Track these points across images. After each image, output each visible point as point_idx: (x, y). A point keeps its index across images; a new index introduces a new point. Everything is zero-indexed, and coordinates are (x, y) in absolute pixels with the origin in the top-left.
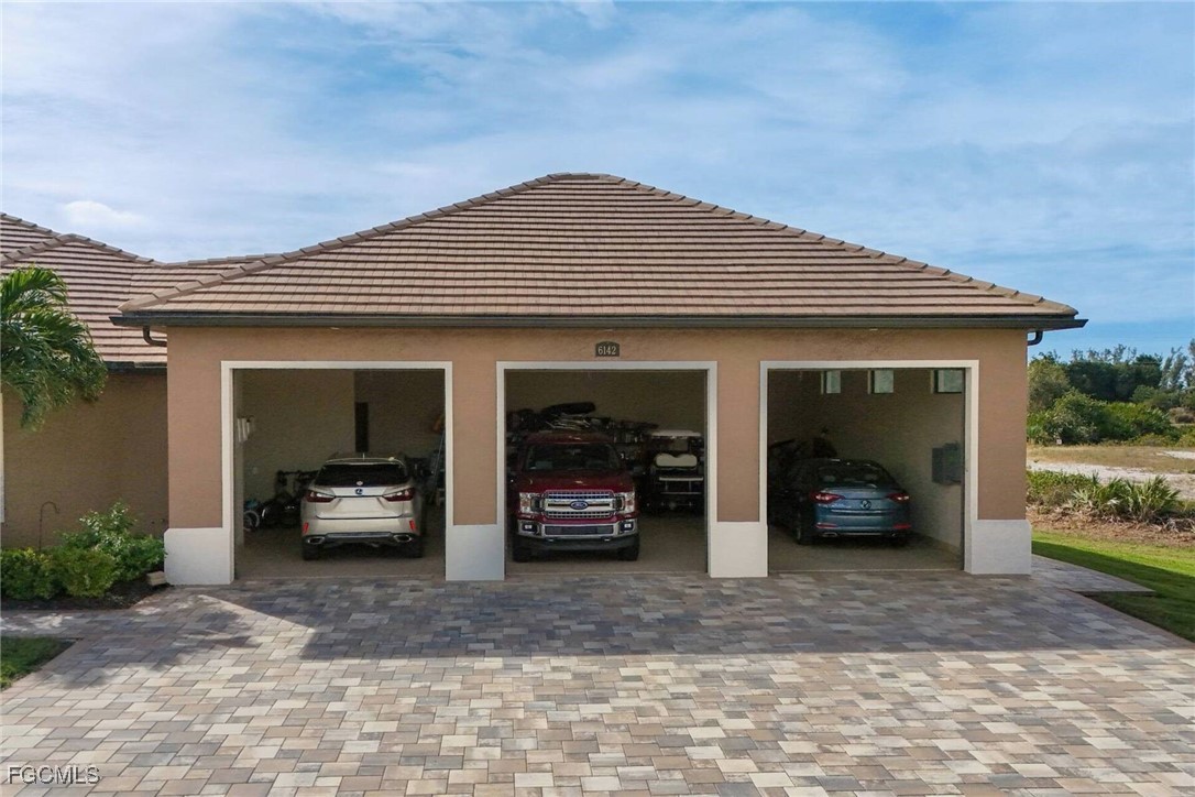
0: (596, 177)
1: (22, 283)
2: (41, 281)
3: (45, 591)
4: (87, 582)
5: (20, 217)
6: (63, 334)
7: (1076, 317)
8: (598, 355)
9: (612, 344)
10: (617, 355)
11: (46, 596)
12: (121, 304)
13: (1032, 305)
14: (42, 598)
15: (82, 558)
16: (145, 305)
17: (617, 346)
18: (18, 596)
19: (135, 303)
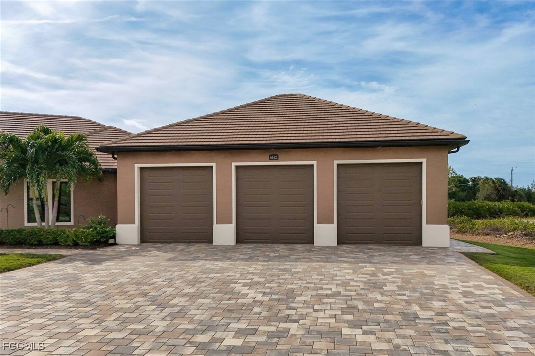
0: (295, 95)
1: (74, 140)
3: (70, 243)
4: (84, 240)
5: (95, 121)
6: (86, 156)
7: (466, 139)
8: (270, 159)
9: (275, 155)
10: (278, 159)
11: (71, 244)
12: (100, 144)
13: (448, 135)
14: (69, 245)
15: (82, 232)
16: (108, 144)
17: (278, 156)
18: (62, 245)
19: (104, 144)
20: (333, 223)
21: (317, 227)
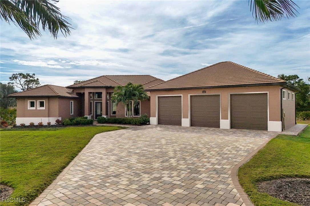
0: (227, 62)
2: (141, 86)
10: (206, 93)
17: (206, 91)
20: (228, 119)
21: (221, 120)
